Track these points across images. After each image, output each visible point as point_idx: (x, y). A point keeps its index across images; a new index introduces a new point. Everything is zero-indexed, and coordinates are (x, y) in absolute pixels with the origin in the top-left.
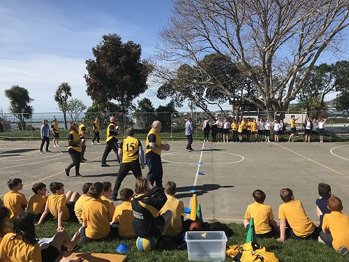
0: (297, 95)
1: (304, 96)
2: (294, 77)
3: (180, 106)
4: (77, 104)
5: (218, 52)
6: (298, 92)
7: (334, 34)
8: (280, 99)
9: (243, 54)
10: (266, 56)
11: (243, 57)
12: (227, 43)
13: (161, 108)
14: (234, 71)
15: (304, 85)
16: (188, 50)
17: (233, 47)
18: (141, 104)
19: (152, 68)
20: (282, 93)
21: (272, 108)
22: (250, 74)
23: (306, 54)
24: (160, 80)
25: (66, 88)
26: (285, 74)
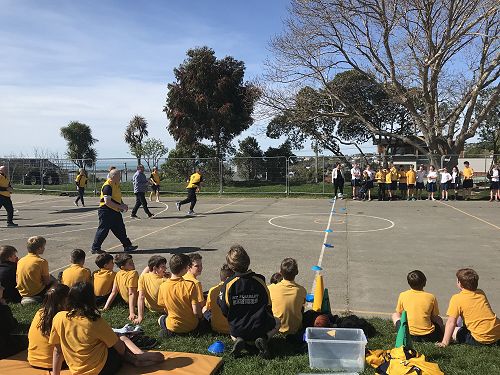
0: (478, 130)
1: (489, 132)
2: (474, 103)
3: (300, 147)
4: (156, 146)
5: (356, 68)
6: (478, 125)
8: (450, 136)
9: (393, 71)
10: (429, 73)
11: (394, 75)
12: (370, 55)
13: (272, 151)
14: (381, 96)
15: (488, 115)
16: (311, 67)
17: (379, 61)
18: (243, 145)
19: (260, 93)
20: (453, 127)
21: (438, 150)
22: (404, 100)
23: (492, 68)
24: (271, 110)
25: (140, 124)
26: (458, 99)
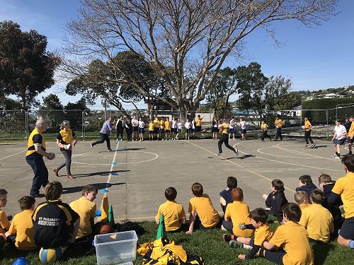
0: (206, 96)
1: (212, 97)
2: (203, 81)
3: (93, 103)
5: (132, 49)
6: (206, 93)
7: (236, 41)
8: (191, 99)
9: (156, 54)
10: (178, 58)
11: (156, 56)
13: (70, 106)
14: (148, 70)
15: (211, 87)
16: (100, 45)
17: (147, 46)
18: (47, 100)
19: (60, 61)
20: (192, 93)
21: (184, 108)
22: (163, 74)
23: (213, 58)
24: (69, 75)
26: (195, 76)
